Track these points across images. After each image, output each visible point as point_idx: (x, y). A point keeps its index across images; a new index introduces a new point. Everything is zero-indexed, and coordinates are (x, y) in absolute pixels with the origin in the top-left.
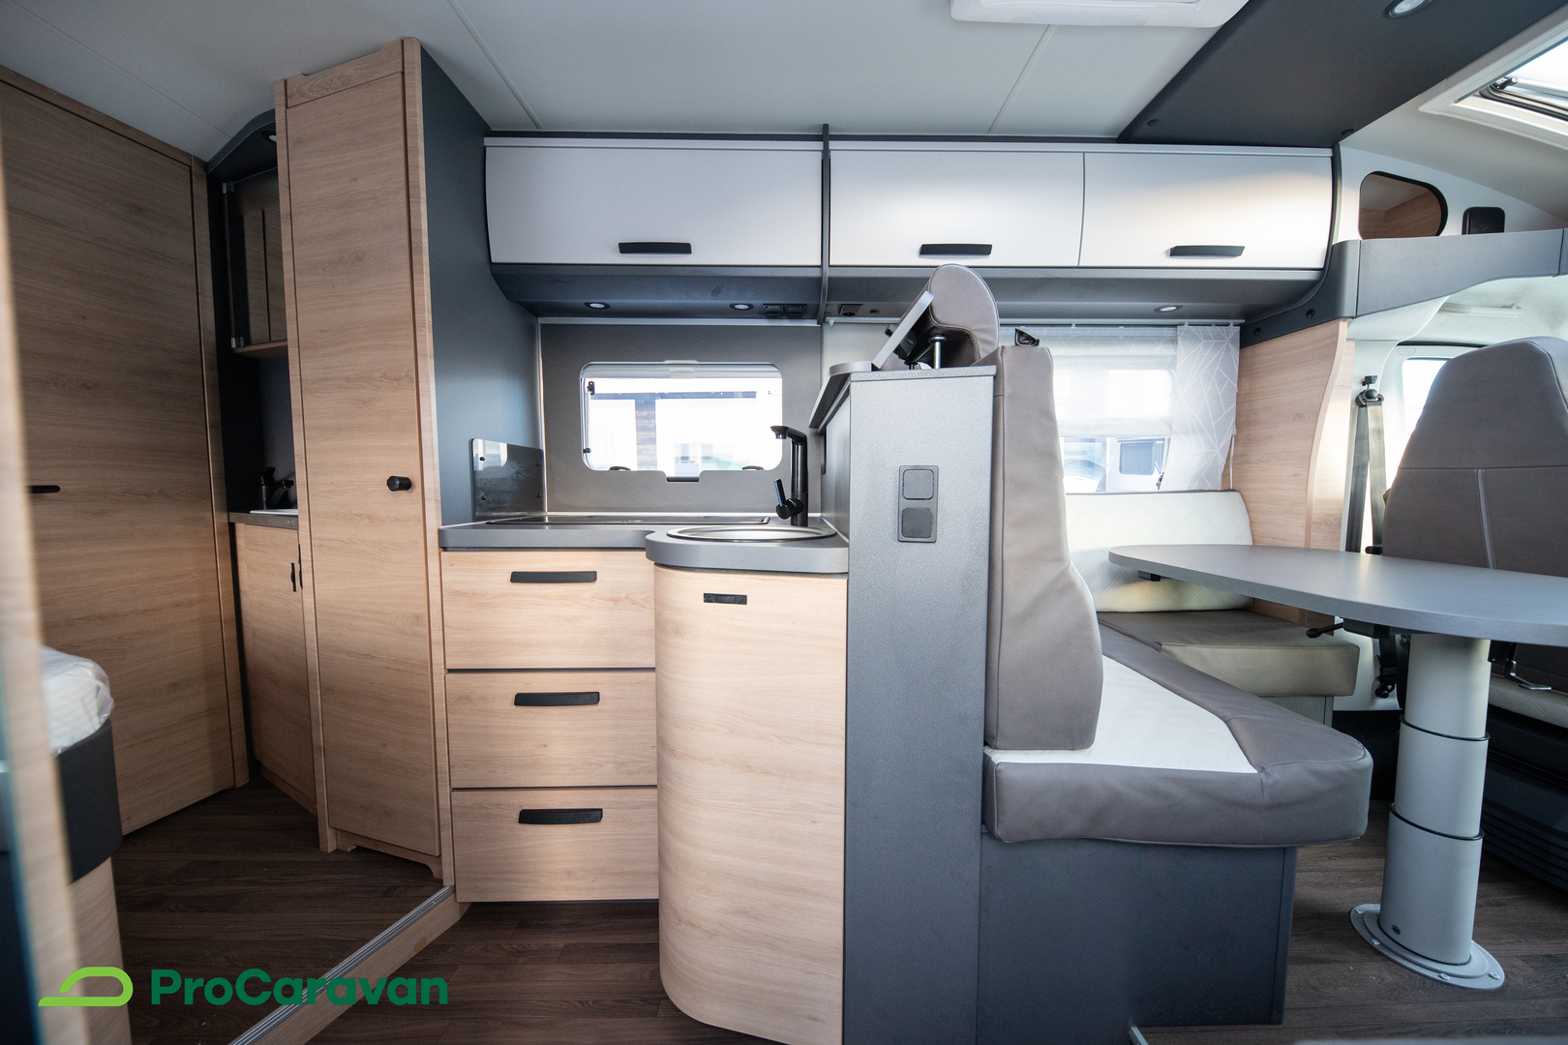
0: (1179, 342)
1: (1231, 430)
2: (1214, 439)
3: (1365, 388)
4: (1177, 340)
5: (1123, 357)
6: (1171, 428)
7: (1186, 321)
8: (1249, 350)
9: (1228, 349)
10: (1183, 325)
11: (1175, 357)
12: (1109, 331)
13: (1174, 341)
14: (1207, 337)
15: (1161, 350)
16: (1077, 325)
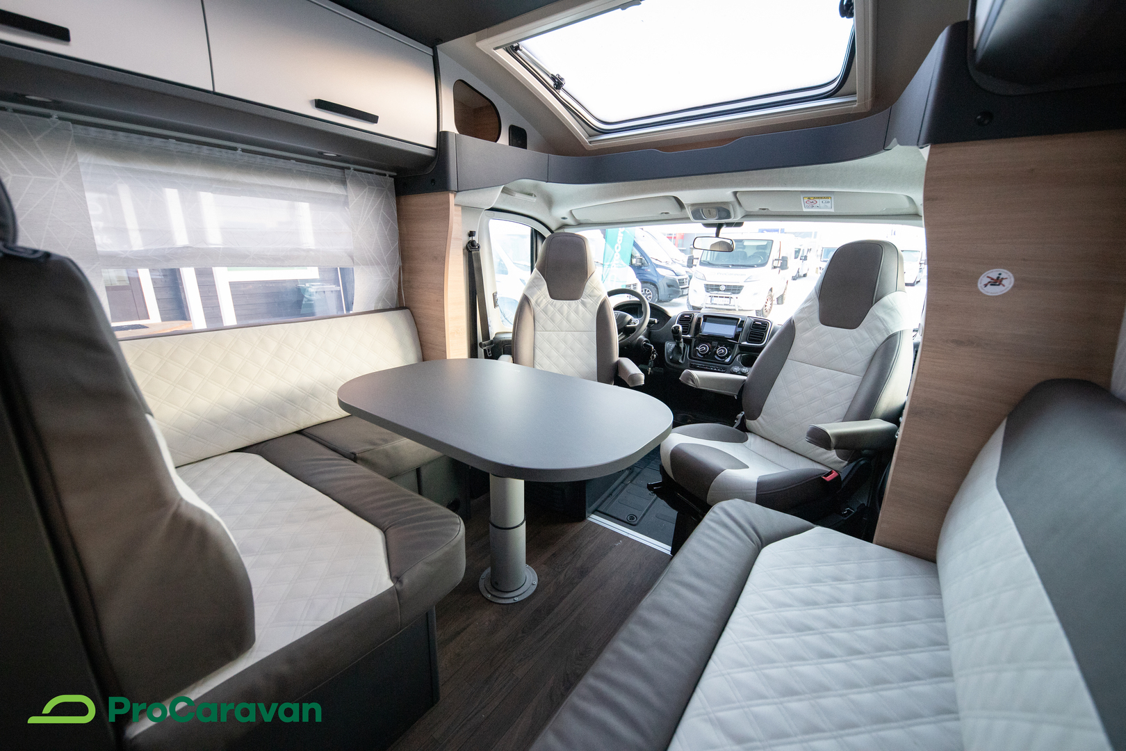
0: (348, 184)
1: (398, 263)
2: (387, 270)
3: (471, 239)
4: (346, 181)
5: (299, 190)
6: (353, 259)
7: (352, 166)
8: (403, 199)
9: (387, 194)
10: (349, 168)
11: (347, 196)
12: (281, 162)
13: (343, 182)
14: (370, 184)
15: (333, 189)
16: (243, 150)
